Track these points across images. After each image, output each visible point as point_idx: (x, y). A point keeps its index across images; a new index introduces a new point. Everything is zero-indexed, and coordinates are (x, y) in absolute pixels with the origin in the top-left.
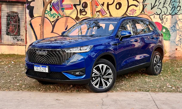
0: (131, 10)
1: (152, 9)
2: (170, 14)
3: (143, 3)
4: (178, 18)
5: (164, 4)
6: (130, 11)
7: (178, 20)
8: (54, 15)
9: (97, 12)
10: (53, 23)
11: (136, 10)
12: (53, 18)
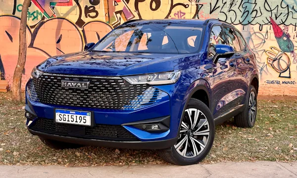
0: (177, 13)
1: (211, 13)
2: (240, 23)
3: (196, 2)
4: (252, 30)
5: (231, 5)
6: (175, 14)
7: (253, 34)
8: (35, 15)
9: (117, 13)
10: (32, 30)
11: (184, 14)
12: (33, 20)
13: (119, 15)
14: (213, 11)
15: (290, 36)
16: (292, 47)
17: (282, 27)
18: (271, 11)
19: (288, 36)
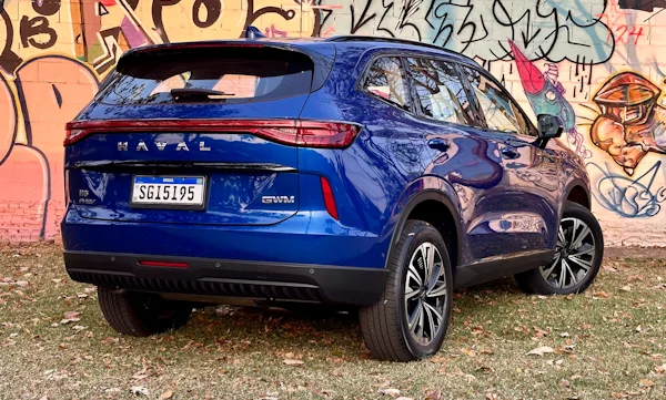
1: (353, 31)
3: (313, 3)
5: (407, 9)
9: (105, 34)
11: (284, 34)
13: (110, 40)
14: (358, 26)
15: (563, 91)
16: (571, 118)
17: (542, 66)
18: (512, 24)
19: (559, 90)
